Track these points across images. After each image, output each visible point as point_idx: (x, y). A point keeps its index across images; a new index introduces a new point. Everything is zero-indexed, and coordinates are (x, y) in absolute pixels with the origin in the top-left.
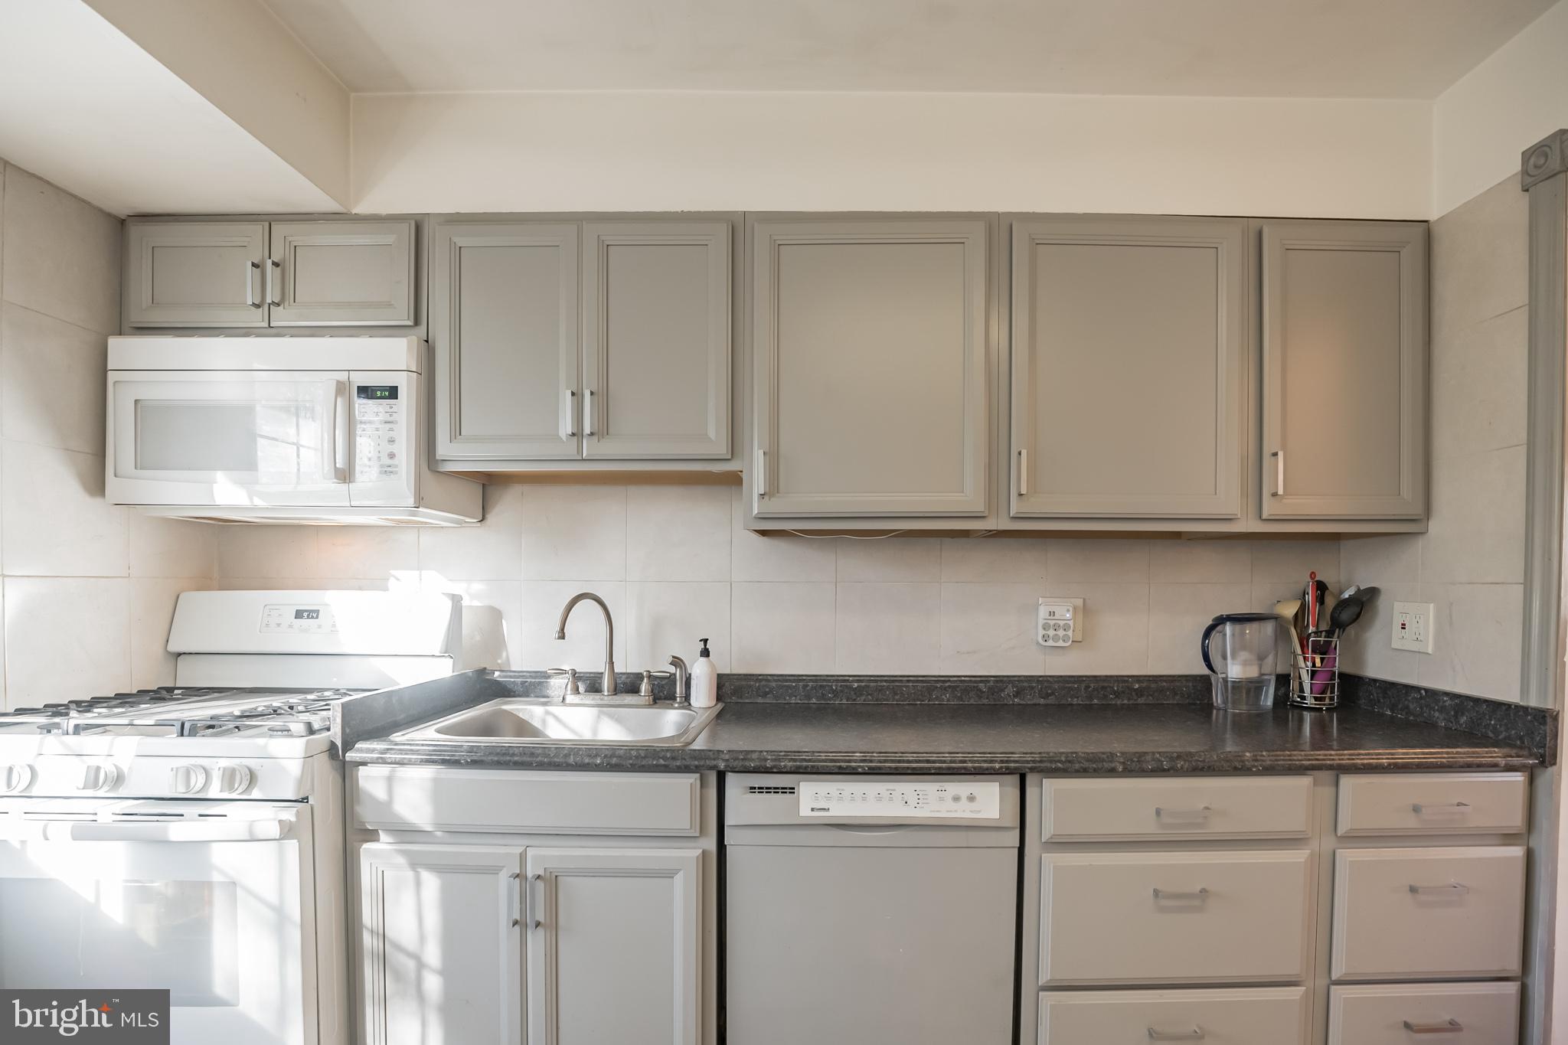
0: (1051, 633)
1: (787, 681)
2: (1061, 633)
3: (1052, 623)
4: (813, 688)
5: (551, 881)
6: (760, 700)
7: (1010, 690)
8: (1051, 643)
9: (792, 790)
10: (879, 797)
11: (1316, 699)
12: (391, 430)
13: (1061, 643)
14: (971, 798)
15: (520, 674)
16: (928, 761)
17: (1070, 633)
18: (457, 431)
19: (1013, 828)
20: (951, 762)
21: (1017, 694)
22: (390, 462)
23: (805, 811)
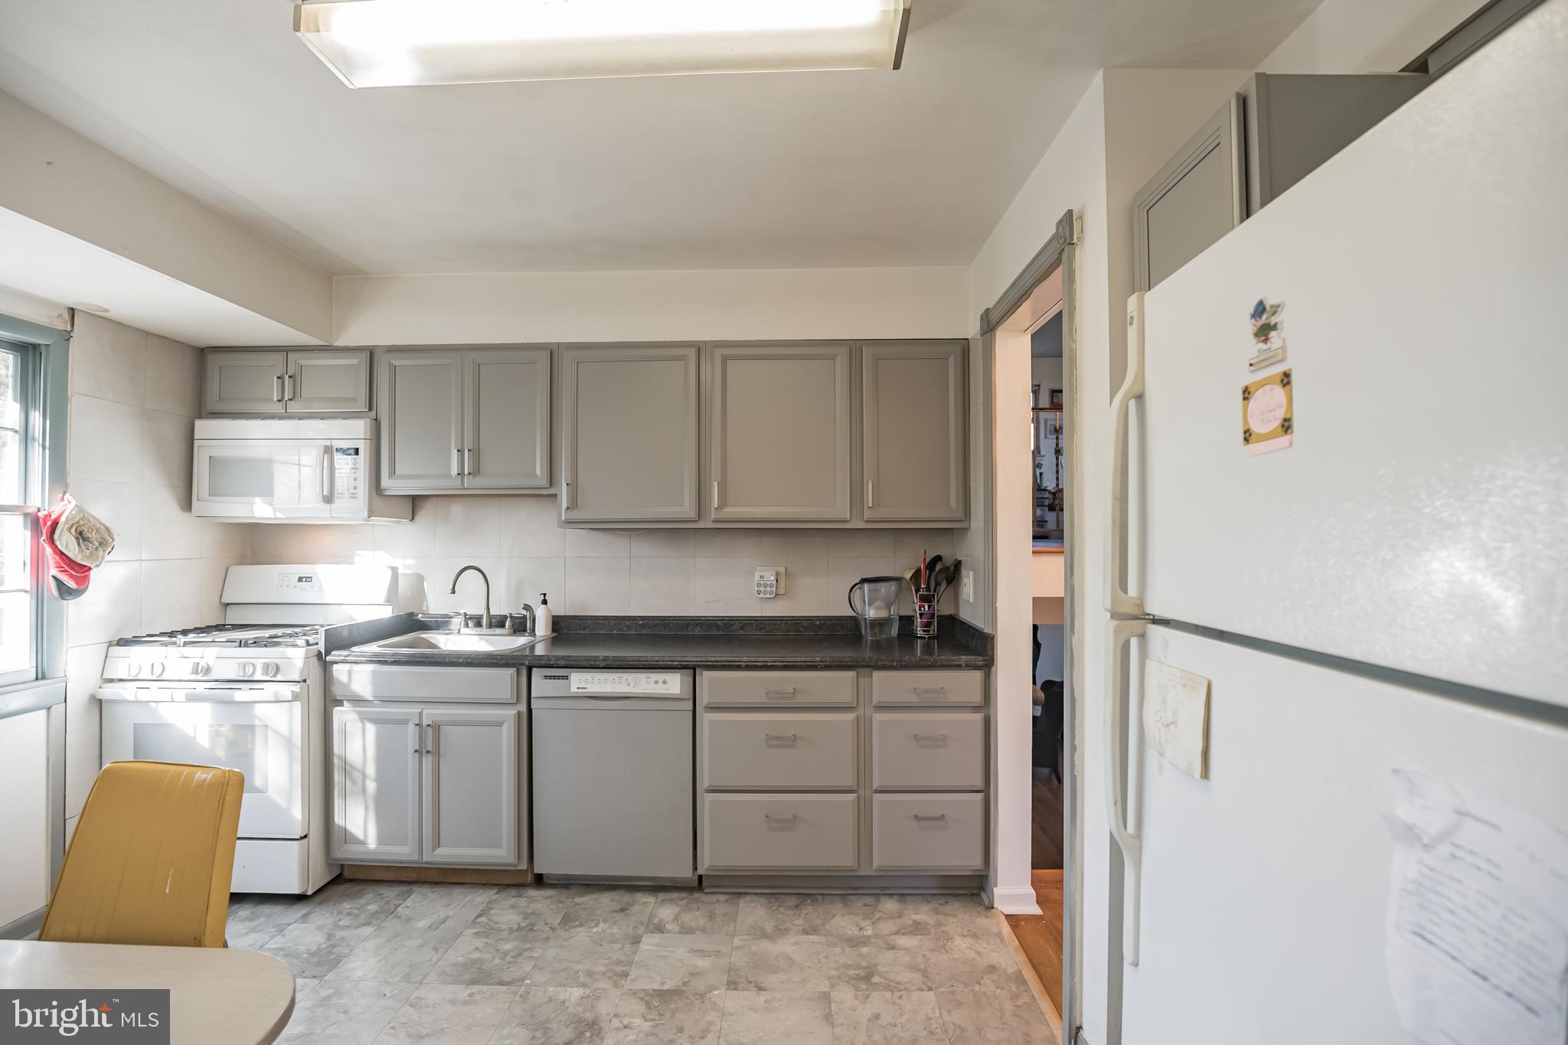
0: (762, 589)
1: (598, 620)
2: (768, 589)
3: (762, 583)
4: (614, 624)
5: (436, 728)
6: (582, 632)
7: (737, 625)
8: (762, 595)
9: (566, 677)
10: (614, 682)
11: (924, 631)
12: (355, 473)
13: (768, 596)
14: (665, 682)
15: (435, 616)
16: (639, 661)
17: (774, 589)
18: (393, 473)
19: (689, 699)
20: (652, 661)
21: (742, 628)
22: (354, 491)
23: (574, 689)
